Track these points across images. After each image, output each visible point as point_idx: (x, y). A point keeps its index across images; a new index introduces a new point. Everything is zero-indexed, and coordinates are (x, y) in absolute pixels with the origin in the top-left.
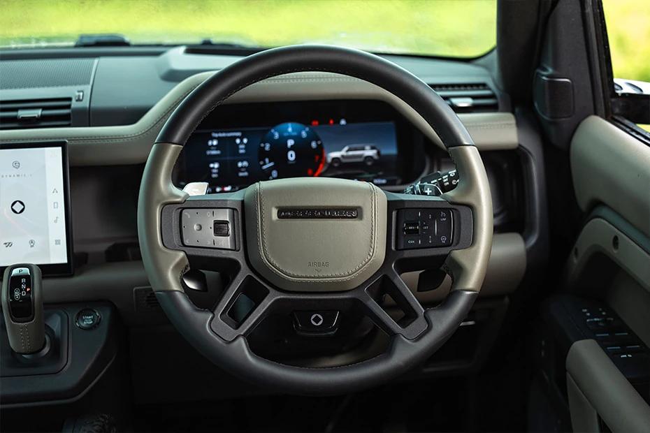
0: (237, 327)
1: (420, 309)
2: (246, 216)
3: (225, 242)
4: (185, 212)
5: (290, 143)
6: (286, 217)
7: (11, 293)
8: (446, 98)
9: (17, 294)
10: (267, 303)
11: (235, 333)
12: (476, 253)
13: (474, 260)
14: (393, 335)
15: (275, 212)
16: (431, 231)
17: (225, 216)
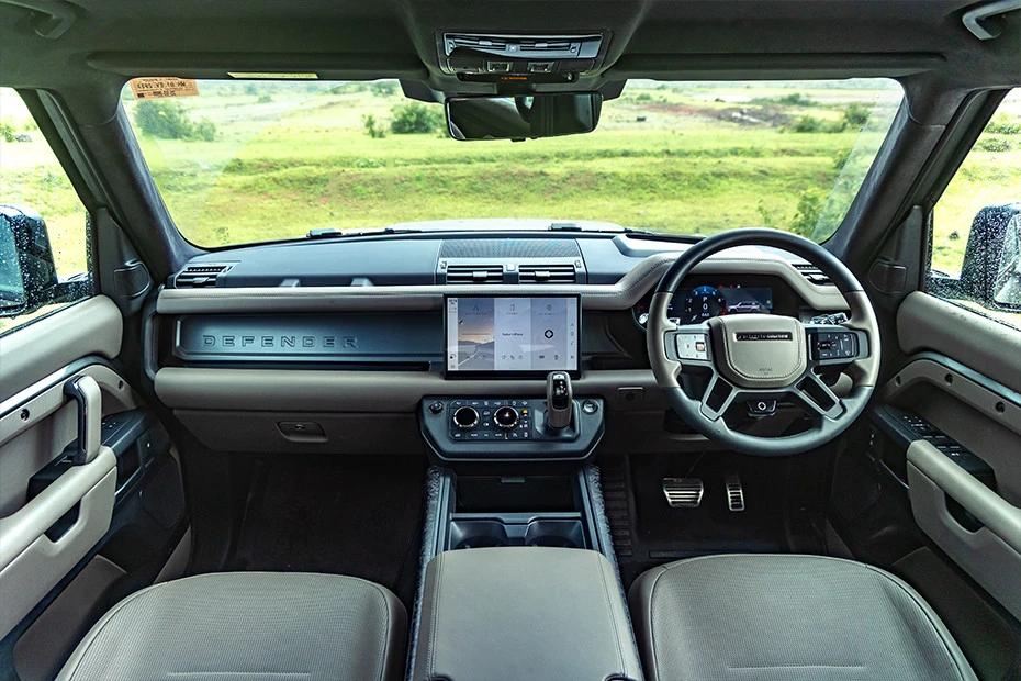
0: (717, 411)
1: (836, 399)
2: (716, 338)
3: (703, 356)
4: (678, 336)
5: (705, 298)
6: (742, 339)
7: (555, 390)
8: (804, 274)
9: (558, 392)
10: (733, 394)
11: (715, 415)
12: (872, 361)
13: (870, 366)
14: (821, 416)
15: (735, 335)
16: (838, 347)
17: (701, 338)
